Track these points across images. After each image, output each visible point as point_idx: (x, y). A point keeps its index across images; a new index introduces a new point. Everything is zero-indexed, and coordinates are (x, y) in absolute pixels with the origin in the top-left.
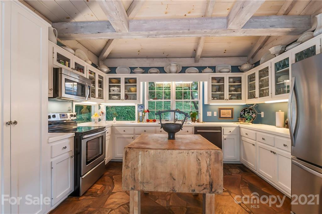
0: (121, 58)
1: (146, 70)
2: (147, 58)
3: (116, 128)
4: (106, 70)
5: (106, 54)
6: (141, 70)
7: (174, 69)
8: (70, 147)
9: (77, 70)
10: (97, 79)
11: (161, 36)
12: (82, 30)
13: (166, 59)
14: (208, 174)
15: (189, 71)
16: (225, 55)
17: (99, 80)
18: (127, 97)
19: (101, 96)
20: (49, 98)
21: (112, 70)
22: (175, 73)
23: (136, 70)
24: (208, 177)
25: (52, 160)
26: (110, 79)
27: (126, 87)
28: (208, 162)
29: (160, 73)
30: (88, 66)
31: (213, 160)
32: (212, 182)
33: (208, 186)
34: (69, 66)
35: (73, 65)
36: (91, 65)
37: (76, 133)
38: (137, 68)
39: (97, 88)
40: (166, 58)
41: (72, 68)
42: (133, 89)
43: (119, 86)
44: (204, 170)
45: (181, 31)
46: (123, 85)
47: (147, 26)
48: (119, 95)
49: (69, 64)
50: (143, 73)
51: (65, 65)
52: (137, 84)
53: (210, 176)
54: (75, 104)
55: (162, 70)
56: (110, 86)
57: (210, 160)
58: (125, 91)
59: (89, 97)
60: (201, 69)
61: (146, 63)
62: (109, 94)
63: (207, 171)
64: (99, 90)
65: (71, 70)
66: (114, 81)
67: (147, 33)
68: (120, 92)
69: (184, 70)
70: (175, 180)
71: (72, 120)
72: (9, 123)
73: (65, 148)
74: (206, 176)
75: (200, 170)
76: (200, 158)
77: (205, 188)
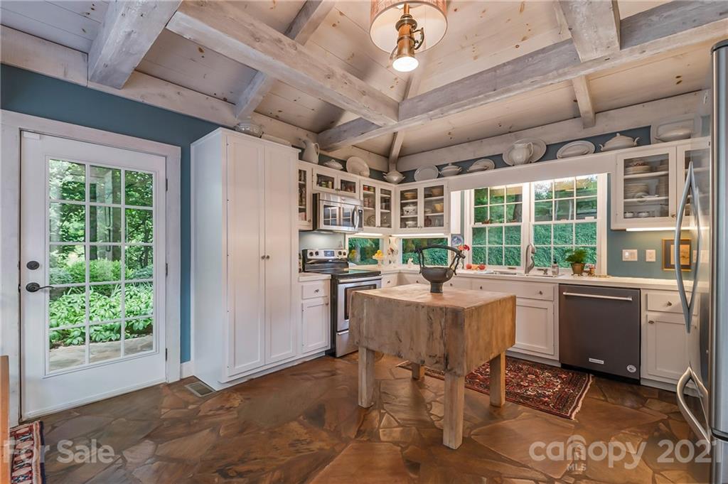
0: (423, 152)
1: (463, 167)
2: (469, 141)
3: (406, 275)
4: (395, 178)
5: (396, 151)
6: (456, 169)
7: (520, 153)
8: (324, 291)
9: (346, 190)
10: (378, 195)
11: (452, 112)
12: (346, 134)
13: (509, 134)
14: (442, 342)
15: (566, 153)
16: (682, 87)
17: (382, 198)
18: (428, 222)
19: (386, 222)
20: (300, 231)
21: (408, 176)
22: (522, 164)
23: (445, 170)
24: (442, 345)
26: (402, 193)
27: (427, 204)
28: (443, 324)
29: (495, 168)
30: (362, 180)
31: (450, 321)
32: (448, 355)
33: (442, 359)
34: (333, 188)
35: (338, 185)
36: (370, 177)
37: (332, 276)
38: (447, 165)
39: (378, 211)
40: (510, 132)
41: (337, 190)
42: (438, 206)
43: (415, 204)
44: (437, 335)
45: (481, 96)
46: (421, 200)
47: (423, 105)
48: (415, 219)
49: (333, 183)
50: (459, 173)
51: (327, 187)
52: (445, 197)
53: (445, 345)
54: (348, 237)
55: (498, 161)
56: (403, 205)
57: (446, 321)
58: (425, 212)
59: (360, 226)
60: (599, 142)
61: (465, 153)
62: (401, 219)
63: (442, 337)
64: (382, 214)
65: (335, 192)
66: (408, 195)
67: (425, 116)
68: (417, 213)
69: (551, 152)
70: (401, 341)
71: (341, 259)
72: (263, 257)
73: (317, 291)
74: (440, 343)
75: (432, 334)
76: (431, 316)
77: (437, 362)
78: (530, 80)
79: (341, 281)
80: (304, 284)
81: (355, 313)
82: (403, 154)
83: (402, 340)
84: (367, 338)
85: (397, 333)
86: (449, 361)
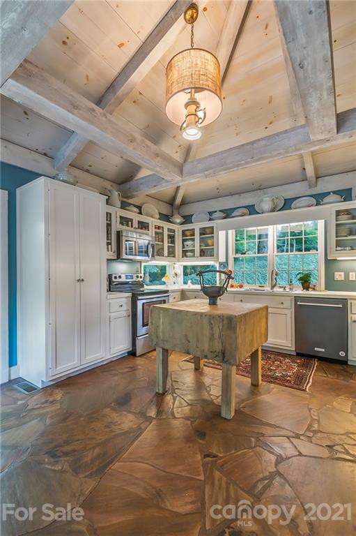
0: (198, 201)
1: (227, 214)
2: (231, 195)
3: (187, 293)
4: (178, 220)
5: (178, 200)
6: (222, 215)
7: (267, 206)
8: (127, 306)
9: (142, 229)
10: (166, 233)
11: (221, 173)
12: (142, 186)
13: (259, 191)
14: (220, 341)
15: (298, 205)
17: (168, 235)
18: (203, 253)
19: (172, 253)
20: (108, 260)
21: (187, 219)
22: (268, 212)
23: (214, 215)
24: (220, 344)
25: (112, 315)
26: (183, 232)
27: (202, 240)
28: (220, 328)
29: (250, 215)
30: (154, 222)
31: (226, 326)
32: (225, 351)
33: (220, 354)
34: (132, 227)
35: (135, 225)
36: (159, 219)
37: (133, 294)
38: (216, 212)
39: (166, 245)
40: (260, 189)
41: (135, 228)
42: (210, 242)
43: (193, 240)
44: (216, 336)
45: (243, 162)
46: (197, 237)
47: (200, 166)
48: (193, 251)
49: (132, 223)
50: (225, 218)
51: (128, 226)
52: (215, 235)
53: (222, 343)
54: (143, 264)
55: (252, 210)
56: (184, 241)
57: (223, 326)
58: (200, 246)
59: (153, 256)
61: (228, 203)
62: (183, 251)
63: (220, 337)
64: (169, 247)
65: (134, 230)
66: (188, 233)
67: (202, 174)
68: (194, 247)
69: (288, 204)
70: (189, 342)
71: (139, 281)
72: (79, 280)
73: (121, 306)
74: (218, 342)
75: (212, 335)
76: (212, 322)
77: (217, 356)
78: (277, 152)
79: (140, 298)
80: (110, 301)
81: (154, 322)
82: (183, 203)
83: (190, 340)
84: (163, 341)
85: (186, 336)
86: (226, 355)
